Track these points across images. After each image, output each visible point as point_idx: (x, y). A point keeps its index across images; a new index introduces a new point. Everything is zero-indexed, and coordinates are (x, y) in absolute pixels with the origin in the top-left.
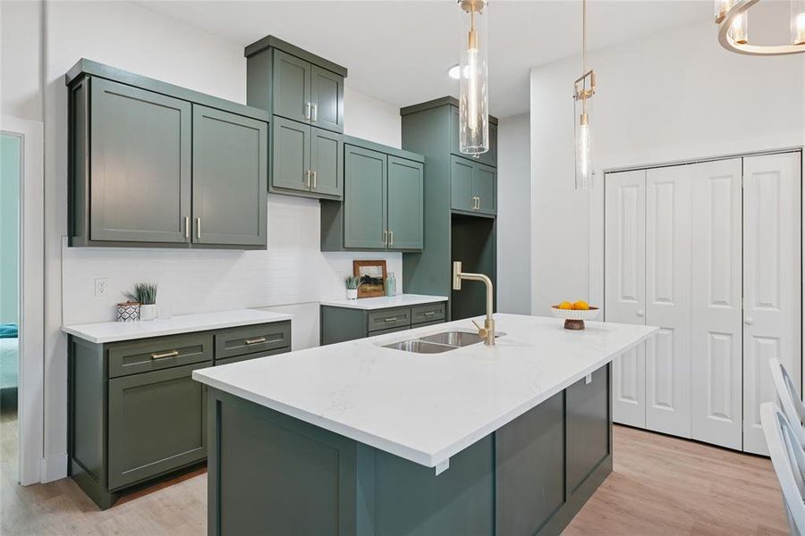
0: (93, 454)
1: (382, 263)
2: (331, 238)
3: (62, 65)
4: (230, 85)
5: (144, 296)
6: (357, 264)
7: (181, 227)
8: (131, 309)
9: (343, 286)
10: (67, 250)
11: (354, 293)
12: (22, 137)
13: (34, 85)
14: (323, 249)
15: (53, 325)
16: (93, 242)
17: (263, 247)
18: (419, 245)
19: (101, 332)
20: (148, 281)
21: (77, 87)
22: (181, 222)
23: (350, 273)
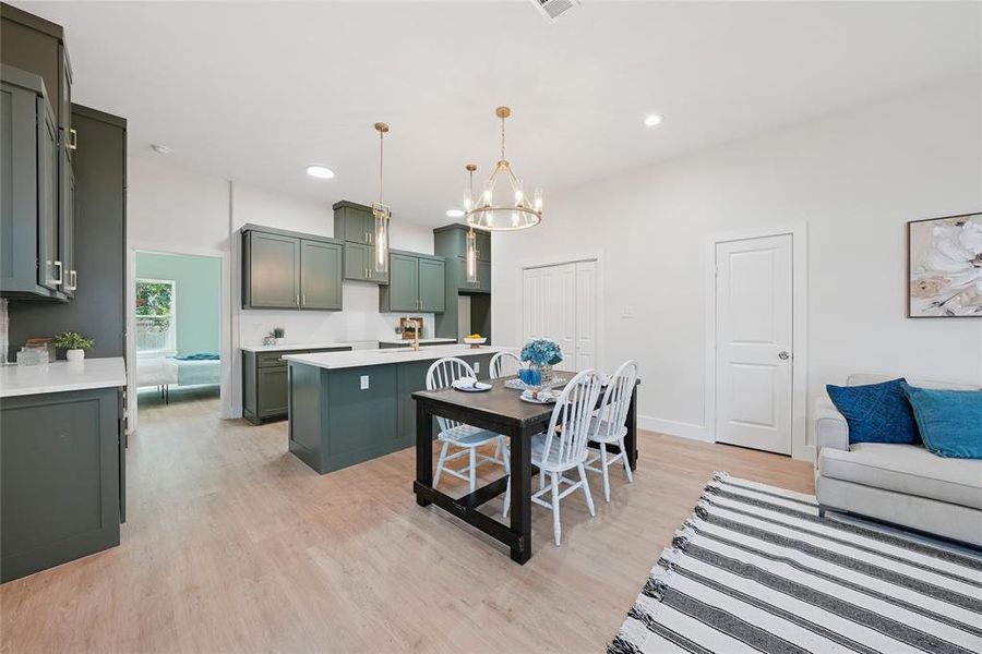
0: (252, 407)
1: (420, 320)
2: (385, 306)
3: (238, 225)
4: (325, 227)
5: (278, 334)
6: (403, 320)
7: (295, 301)
8: (271, 340)
9: (394, 333)
10: (241, 311)
11: (400, 336)
12: (221, 259)
13: (227, 235)
14: (380, 312)
15: (235, 346)
16: (252, 307)
17: (340, 310)
18: (442, 309)
19: (255, 347)
20: (280, 327)
21: (245, 235)
22: (295, 296)
23: (399, 325)
